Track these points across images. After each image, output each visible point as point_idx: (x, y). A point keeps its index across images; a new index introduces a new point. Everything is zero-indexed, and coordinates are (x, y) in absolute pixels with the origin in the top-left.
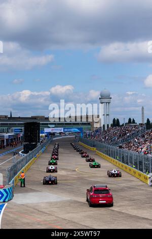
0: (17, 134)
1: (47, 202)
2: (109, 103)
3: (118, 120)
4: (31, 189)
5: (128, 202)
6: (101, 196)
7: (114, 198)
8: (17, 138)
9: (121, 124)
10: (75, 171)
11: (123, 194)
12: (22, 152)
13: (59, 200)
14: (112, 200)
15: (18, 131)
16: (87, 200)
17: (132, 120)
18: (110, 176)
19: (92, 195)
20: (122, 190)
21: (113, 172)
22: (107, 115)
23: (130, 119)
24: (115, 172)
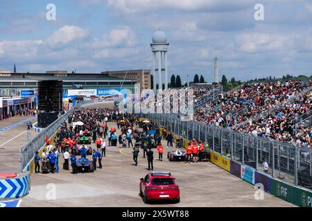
0: (26, 99)
1: (81, 198)
2: (165, 52)
3: (178, 77)
4: (55, 179)
5: (200, 196)
6: (162, 187)
7: (180, 191)
8: (27, 104)
9: (183, 83)
10: (119, 152)
11: (192, 185)
12: (35, 126)
13: (99, 194)
14: (178, 194)
15: (28, 95)
16: (141, 194)
17: (200, 78)
18: (171, 160)
19: (149, 187)
20: (191, 179)
21: (176, 153)
22: (162, 70)
23: (196, 77)
24: (179, 153)
